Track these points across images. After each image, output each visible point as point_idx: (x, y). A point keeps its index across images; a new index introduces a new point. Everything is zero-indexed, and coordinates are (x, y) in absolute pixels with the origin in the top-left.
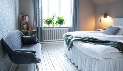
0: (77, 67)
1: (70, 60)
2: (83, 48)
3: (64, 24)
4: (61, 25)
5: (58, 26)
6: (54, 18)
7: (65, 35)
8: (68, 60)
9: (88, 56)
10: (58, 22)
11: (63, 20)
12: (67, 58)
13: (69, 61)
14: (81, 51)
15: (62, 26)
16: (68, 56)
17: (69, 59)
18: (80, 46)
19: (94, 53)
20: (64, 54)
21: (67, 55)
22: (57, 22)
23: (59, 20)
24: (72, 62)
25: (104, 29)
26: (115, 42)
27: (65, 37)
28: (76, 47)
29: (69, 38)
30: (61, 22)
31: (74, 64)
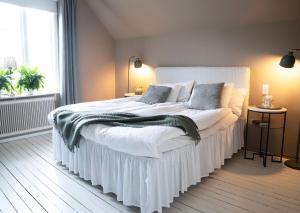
0: (100, 187)
1: (78, 174)
2: (112, 140)
3: (41, 88)
4: (35, 90)
5: (25, 93)
6: (11, 73)
7: (55, 115)
8: (70, 176)
9: (127, 155)
10: (26, 83)
11: (40, 77)
12: (66, 172)
13: (73, 177)
14: (106, 148)
15: (35, 92)
16: (70, 166)
17: (72, 172)
18: (102, 136)
19: (140, 144)
20: (55, 163)
21: (64, 166)
22: (21, 83)
23: (28, 77)
24: (83, 179)
25: (138, 93)
26: (174, 117)
27: (55, 119)
28: (92, 139)
29: (68, 120)
30: (32, 82)
31: (89, 182)
